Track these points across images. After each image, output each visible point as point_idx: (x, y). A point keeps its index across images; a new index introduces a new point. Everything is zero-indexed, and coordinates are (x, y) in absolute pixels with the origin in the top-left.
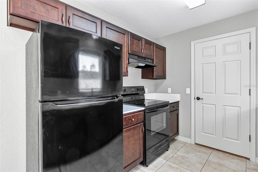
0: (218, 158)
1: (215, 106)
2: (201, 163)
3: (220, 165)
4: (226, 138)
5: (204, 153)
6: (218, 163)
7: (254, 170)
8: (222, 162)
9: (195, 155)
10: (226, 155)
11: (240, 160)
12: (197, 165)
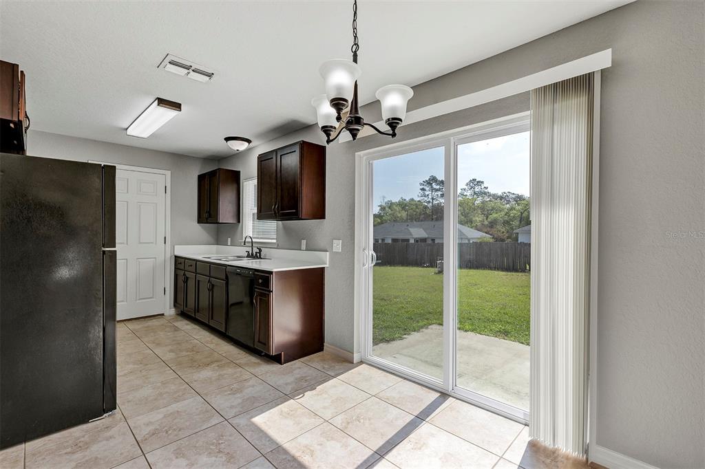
1: (127, 261)
11: (157, 318)
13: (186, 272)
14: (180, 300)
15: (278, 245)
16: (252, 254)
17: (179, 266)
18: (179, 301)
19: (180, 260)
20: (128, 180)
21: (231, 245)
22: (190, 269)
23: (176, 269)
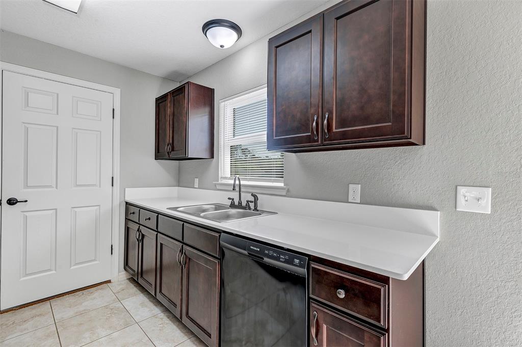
0: (70, 307)
1: (56, 212)
2: (48, 336)
3: (81, 314)
4: (76, 264)
5: (38, 316)
6: (77, 314)
7: (123, 290)
8: (81, 308)
9: (22, 332)
10: (78, 295)
11: (100, 289)
12: (43, 344)
13: (141, 227)
14: (133, 264)
15: (288, 191)
16: (240, 203)
17: (131, 217)
18: (130, 264)
19: (132, 209)
20: (58, 95)
21: (199, 188)
22: (147, 223)
23: (127, 219)
